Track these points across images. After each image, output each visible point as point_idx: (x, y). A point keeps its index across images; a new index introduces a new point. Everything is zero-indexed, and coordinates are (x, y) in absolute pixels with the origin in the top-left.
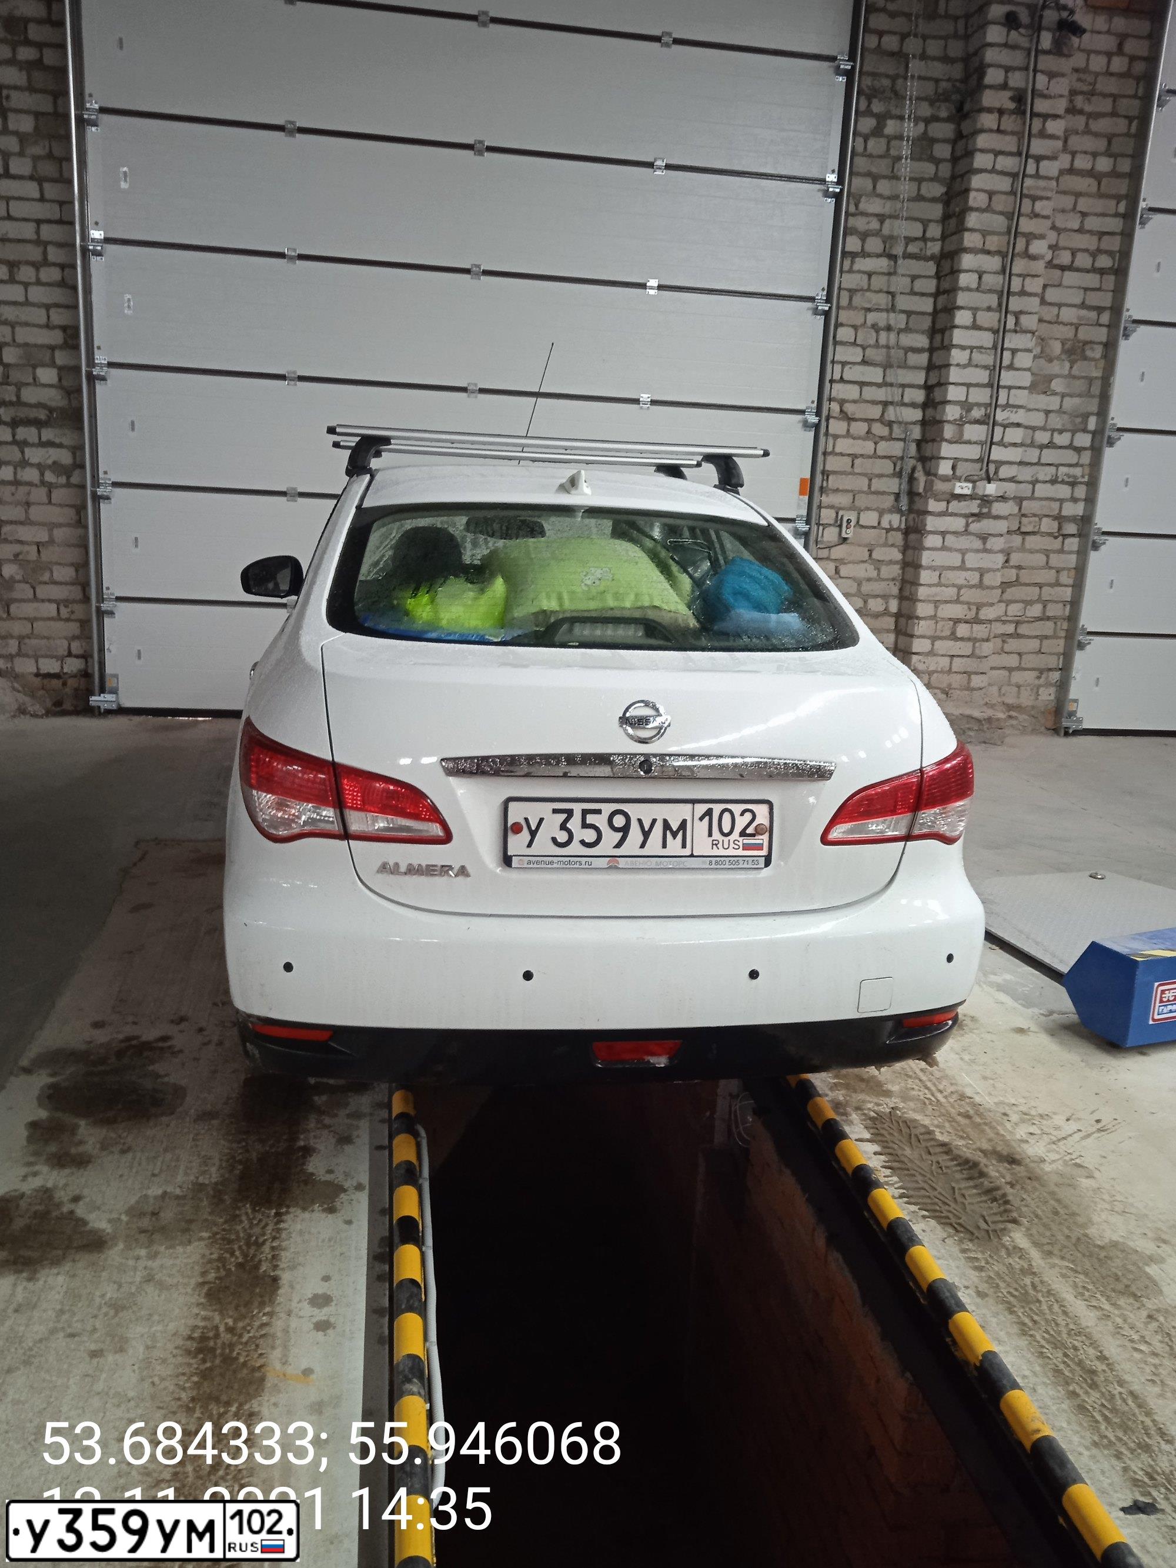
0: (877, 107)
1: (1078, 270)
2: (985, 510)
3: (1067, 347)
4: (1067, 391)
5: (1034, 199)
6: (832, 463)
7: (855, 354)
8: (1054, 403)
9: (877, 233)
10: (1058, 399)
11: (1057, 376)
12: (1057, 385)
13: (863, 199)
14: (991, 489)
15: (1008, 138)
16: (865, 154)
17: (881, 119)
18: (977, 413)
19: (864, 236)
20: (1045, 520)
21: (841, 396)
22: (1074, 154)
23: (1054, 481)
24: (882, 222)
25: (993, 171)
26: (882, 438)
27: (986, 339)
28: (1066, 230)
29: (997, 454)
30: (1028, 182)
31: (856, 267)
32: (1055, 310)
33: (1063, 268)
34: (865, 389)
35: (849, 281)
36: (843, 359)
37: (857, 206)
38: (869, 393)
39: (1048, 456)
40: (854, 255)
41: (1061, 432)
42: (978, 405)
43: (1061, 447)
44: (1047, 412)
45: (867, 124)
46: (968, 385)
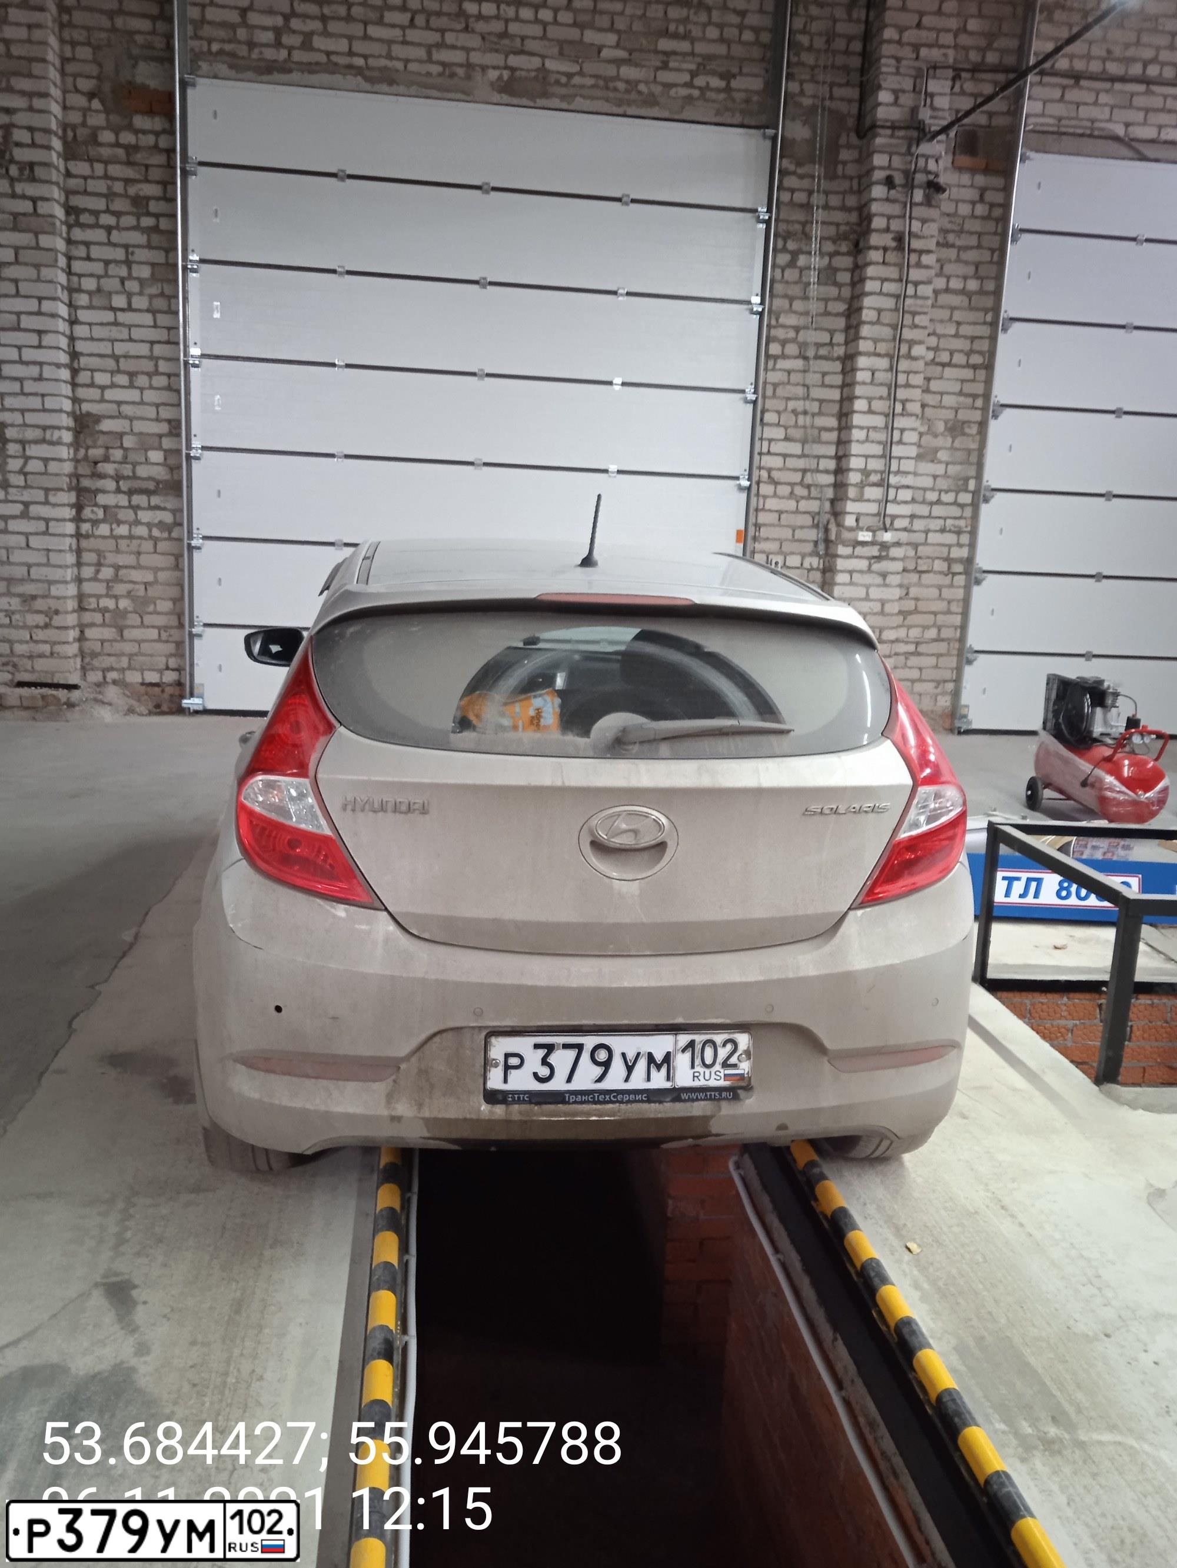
0: (791, 245)
1: (956, 366)
2: (884, 554)
3: (949, 425)
4: (950, 460)
5: (914, 314)
6: (762, 518)
7: (779, 433)
8: (940, 469)
9: (794, 340)
10: (943, 466)
11: (941, 448)
12: (943, 455)
13: (782, 316)
14: (887, 537)
15: (892, 269)
16: (782, 280)
17: (795, 255)
18: (874, 478)
19: (783, 343)
20: (937, 562)
21: (769, 465)
22: (948, 278)
23: (943, 530)
24: (797, 332)
25: (881, 293)
26: (803, 498)
27: (879, 421)
28: (944, 336)
29: (892, 509)
30: (908, 301)
31: (778, 366)
32: (938, 397)
33: (944, 365)
34: (788, 459)
35: (773, 377)
36: (771, 436)
37: (777, 320)
38: (791, 463)
39: (937, 510)
40: (776, 358)
41: (947, 492)
42: (876, 472)
43: (947, 504)
44: (935, 477)
45: (783, 259)
46: (867, 457)
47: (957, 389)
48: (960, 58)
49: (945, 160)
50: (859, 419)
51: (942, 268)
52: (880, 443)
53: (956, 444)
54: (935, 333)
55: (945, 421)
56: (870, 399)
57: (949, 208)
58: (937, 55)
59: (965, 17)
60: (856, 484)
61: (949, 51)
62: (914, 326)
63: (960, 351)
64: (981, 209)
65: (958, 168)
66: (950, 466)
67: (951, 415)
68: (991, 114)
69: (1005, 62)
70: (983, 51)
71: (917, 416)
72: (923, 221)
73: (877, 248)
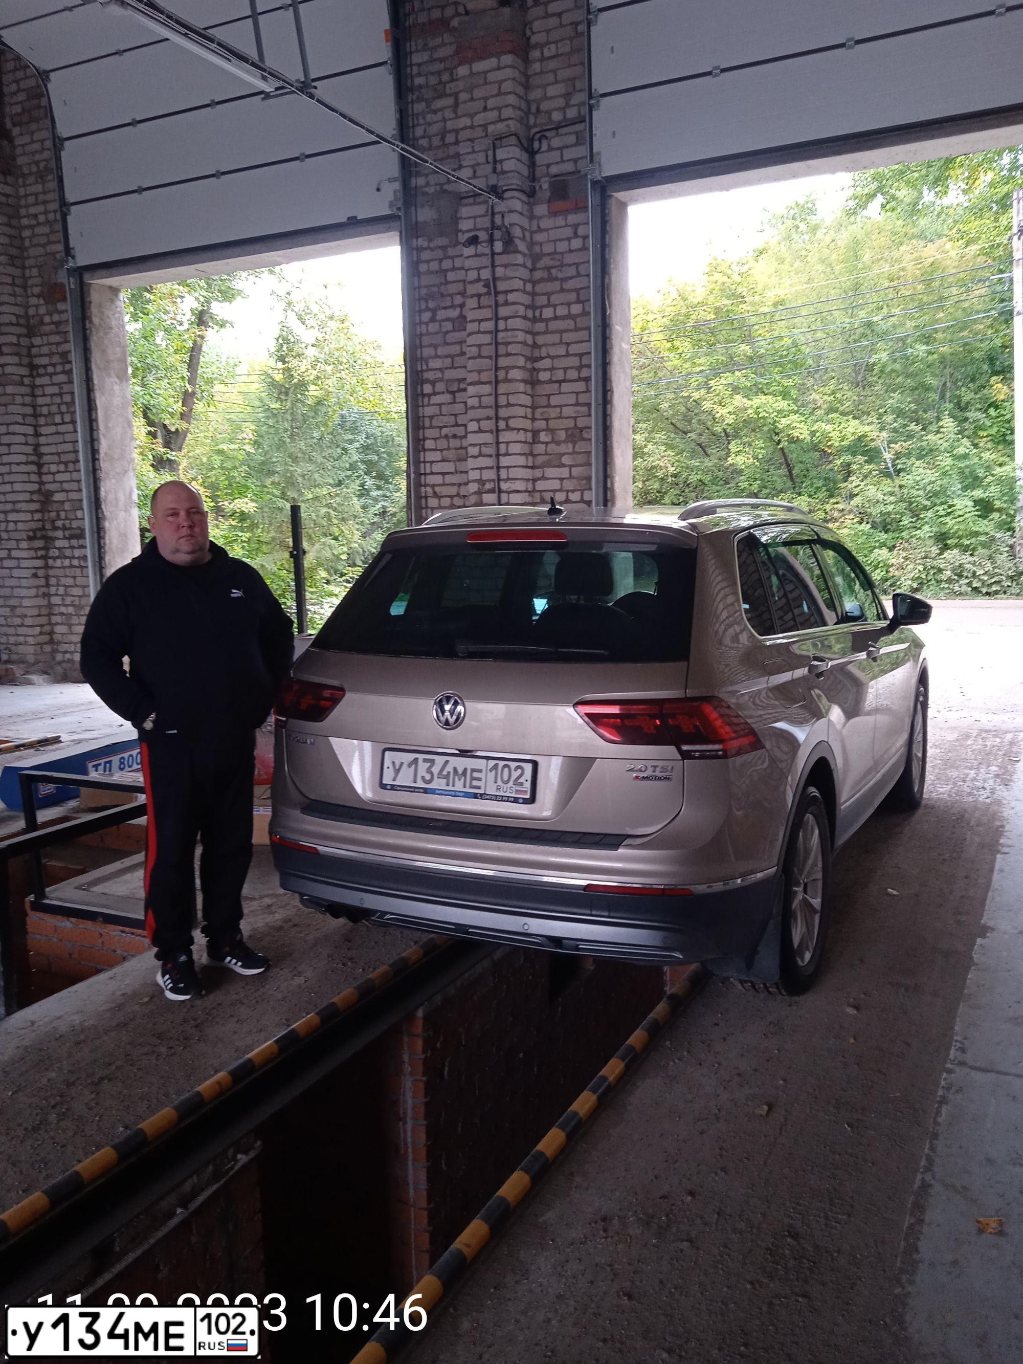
47: (573, 401)
48: (544, 121)
49: (541, 209)
50: (472, 439)
51: (549, 300)
52: (491, 456)
53: (577, 449)
54: (549, 356)
55: (566, 430)
56: (478, 421)
57: (549, 248)
58: (501, 127)
59: (544, 87)
60: (475, 493)
61: (510, 122)
62: (508, 355)
63: (571, 368)
64: (576, 243)
65: (554, 214)
66: (573, 469)
67: (570, 423)
68: (575, 161)
69: (583, 113)
70: (563, 109)
71: (519, 430)
72: (506, 266)
73: (472, 296)
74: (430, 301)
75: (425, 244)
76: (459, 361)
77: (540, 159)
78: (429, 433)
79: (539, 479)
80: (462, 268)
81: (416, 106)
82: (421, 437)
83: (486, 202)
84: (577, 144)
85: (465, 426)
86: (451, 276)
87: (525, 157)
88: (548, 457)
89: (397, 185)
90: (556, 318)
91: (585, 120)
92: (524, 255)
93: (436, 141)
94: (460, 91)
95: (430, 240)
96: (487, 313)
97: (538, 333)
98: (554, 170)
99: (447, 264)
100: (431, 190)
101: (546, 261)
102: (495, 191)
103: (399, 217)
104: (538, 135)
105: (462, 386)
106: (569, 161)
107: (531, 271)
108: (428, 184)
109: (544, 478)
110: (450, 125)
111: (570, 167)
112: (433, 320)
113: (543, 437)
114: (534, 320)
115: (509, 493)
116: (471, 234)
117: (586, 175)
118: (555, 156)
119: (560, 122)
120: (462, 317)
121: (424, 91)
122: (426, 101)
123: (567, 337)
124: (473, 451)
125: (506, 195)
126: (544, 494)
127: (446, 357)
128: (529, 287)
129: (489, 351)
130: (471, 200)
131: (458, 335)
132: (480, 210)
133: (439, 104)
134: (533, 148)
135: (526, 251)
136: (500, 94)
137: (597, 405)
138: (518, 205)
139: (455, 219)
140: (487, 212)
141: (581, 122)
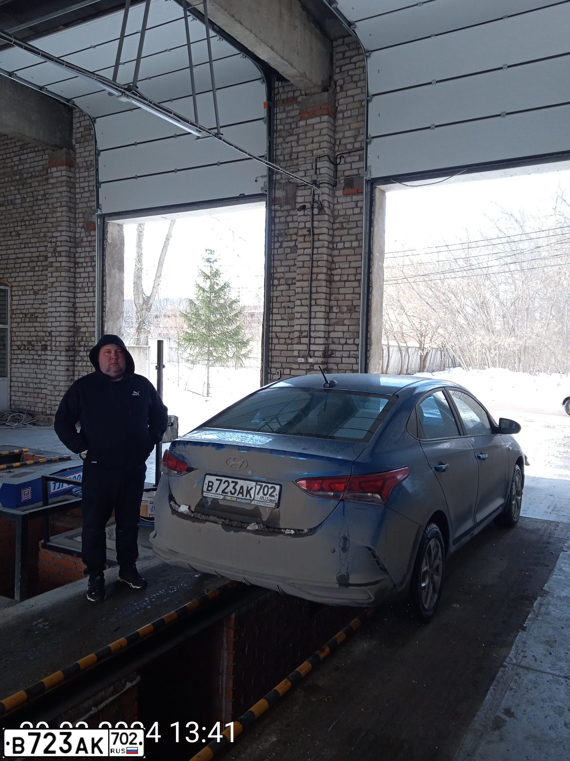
1: (350, 281)
3: (349, 308)
4: (350, 324)
5: (318, 261)
6: (274, 353)
7: (278, 317)
8: (345, 328)
9: (283, 278)
11: (346, 319)
12: (346, 322)
14: (311, 360)
15: (307, 243)
17: (281, 243)
18: (304, 334)
21: (275, 331)
25: (304, 254)
27: (306, 309)
28: (344, 268)
31: (278, 289)
36: (276, 319)
38: (284, 329)
39: (346, 348)
40: (277, 286)
41: (349, 339)
42: (305, 331)
43: (350, 344)
44: (344, 332)
46: (301, 325)
47: (351, 291)
48: (343, 149)
49: (339, 193)
50: (297, 309)
51: (341, 239)
52: (306, 318)
53: (352, 317)
54: (340, 268)
55: (347, 306)
56: (301, 300)
57: (342, 213)
58: (320, 152)
59: (344, 132)
60: (297, 337)
61: (325, 149)
62: (318, 266)
63: (351, 274)
64: (357, 210)
65: (346, 195)
66: (350, 327)
67: (349, 303)
68: (358, 169)
69: (363, 146)
70: (353, 143)
71: (322, 305)
72: (319, 221)
73: (301, 236)
74: (280, 238)
75: (279, 208)
76: (292, 269)
77: (340, 168)
78: (275, 305)
79: (331, 331)
80: (297, 221)
81: (278, 140)
82: (271, 307)
83: (310, 188)
84: (360, 160)
85: (294, 302)
86: (291, 225)
87: (332, 166)
88: (337, 320)
89: (266, 179)
90: (344, 248)
91: (364, 149)
92: (329, 216)
93: (287, 157)
94: (300, 133)
95: (281, 207)
96: (308, 245)
97: (335, 256)
98: (347, 173)
99: (289, 219)
100: (283, 181)
101: (340, 219)
102: (315, 182)
103: (266, 195)
104: (339, 156)
105: (294, 281)
106: (355, 169)
107: (333, 223)
108: (281, 179)
109: (334, 331)
110: (294, 150)
111: (355, 172)
112: (281, 247)
113: (335, 309)
114: (333, 249)
115: (315, 338)
116: (302, 205)
117: (363, 177)
118: (348, 166)
119: (351, 149)
120: (296, 246)
121: (283, 132)
122: (283, 137)
123: (350, 258)
124: (298, 315)
125: (321, 185)
126: (334, 339)
127: (286, 266)
128: (331, 232)
129: (309, 264)
130: (303, 187)
131: (293, 255)
132: (308, 192)
133: (289, 139)
134: (336, 162)
135: (330, 214)
136: (320, 135)
137: (364, 294)
138: (326, 190)
139: (295, 197)
140: (311, 193)
141: (361, 150)
